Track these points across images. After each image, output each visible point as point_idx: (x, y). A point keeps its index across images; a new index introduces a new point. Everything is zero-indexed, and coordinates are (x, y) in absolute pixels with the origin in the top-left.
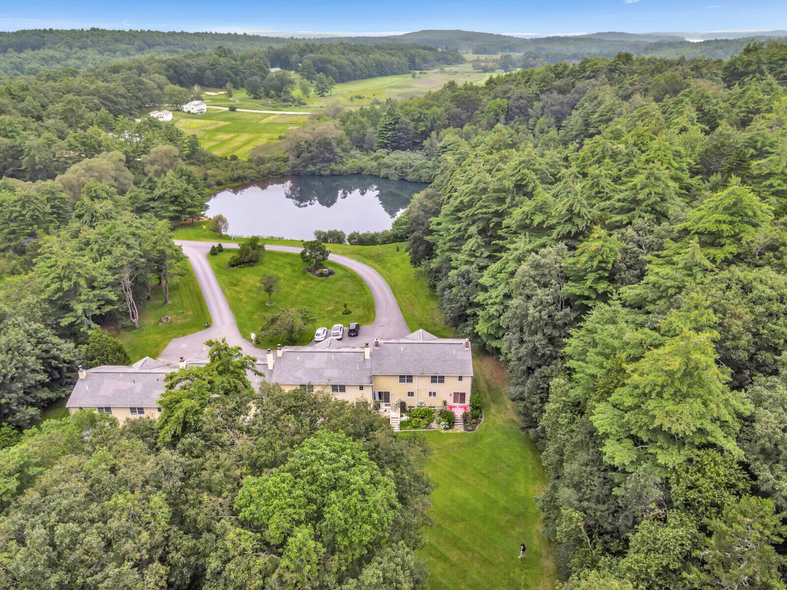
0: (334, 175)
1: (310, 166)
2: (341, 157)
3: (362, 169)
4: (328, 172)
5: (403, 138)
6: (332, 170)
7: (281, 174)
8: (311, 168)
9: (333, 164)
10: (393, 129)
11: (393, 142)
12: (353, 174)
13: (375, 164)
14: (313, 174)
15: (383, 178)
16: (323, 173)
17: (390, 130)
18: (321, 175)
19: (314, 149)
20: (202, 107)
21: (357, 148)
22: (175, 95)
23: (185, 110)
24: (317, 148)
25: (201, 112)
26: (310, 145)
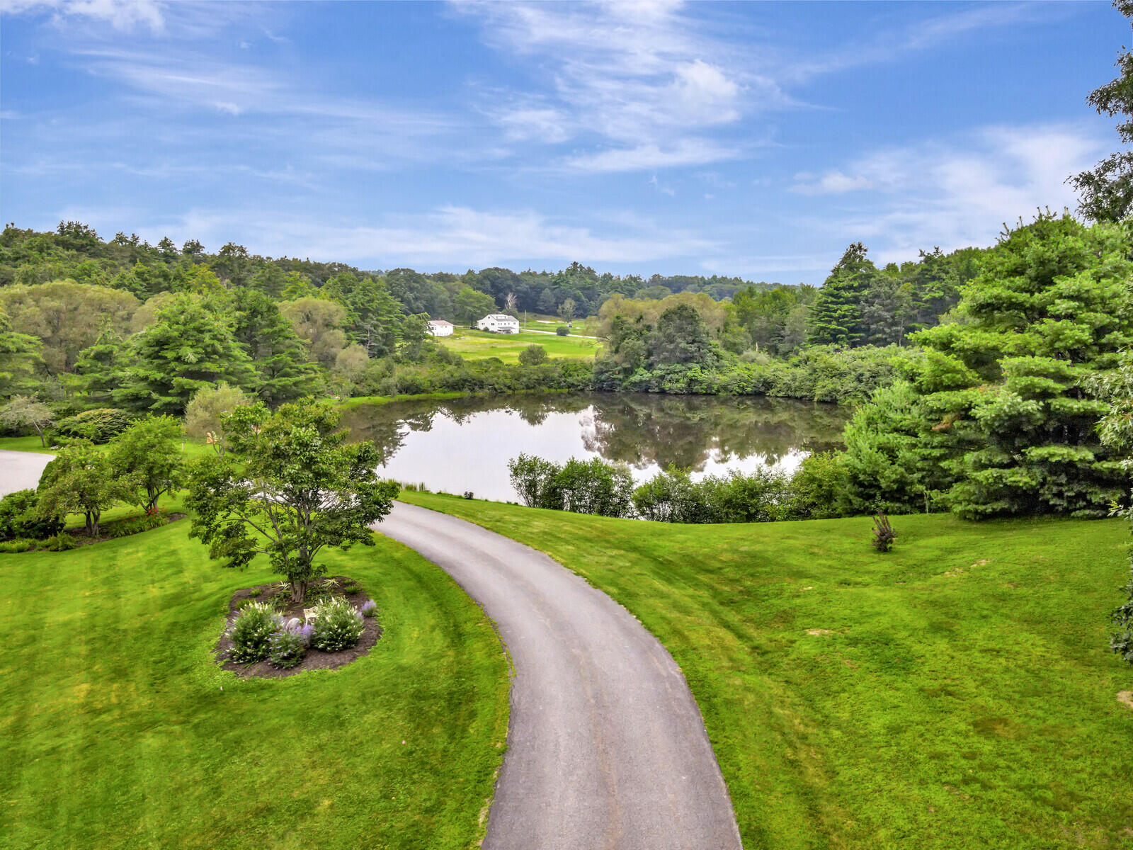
0: (694, 394)
1: (641, 370)
2: (719, 357)
3: (768, 385)
4: (681, 385)
5: (881, 319)
6: (692, 381)
7: (570, 386)
8: (641, 375)
9: (697, 367)
10: (856, 301)
11: (852, 330)
12: (743, 395)
13: (801, 372)
14: (644, 390)
15: (821, 402)
16: (667, 386)
17: (847, 302)
18: (663, 392)
19: (655, 333)
20: (512, 324)
21: (761, 348)
22: (470, 304)
23: (482, 327)
24: (660, 329)
25: (508, 332)
26: (649, 328)
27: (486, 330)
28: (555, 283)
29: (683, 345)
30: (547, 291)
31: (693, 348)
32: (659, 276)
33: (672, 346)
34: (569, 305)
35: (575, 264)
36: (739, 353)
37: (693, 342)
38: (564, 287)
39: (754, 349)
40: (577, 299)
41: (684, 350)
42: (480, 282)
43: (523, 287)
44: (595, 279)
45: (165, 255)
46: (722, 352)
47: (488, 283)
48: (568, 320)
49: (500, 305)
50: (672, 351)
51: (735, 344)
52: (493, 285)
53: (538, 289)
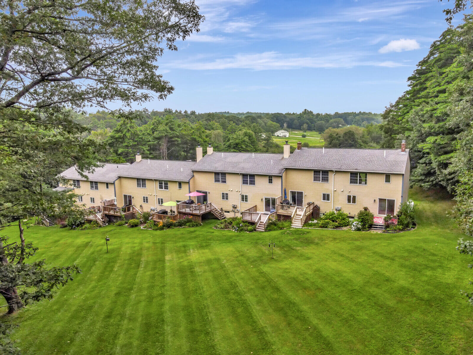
19: (342, 138)
20: (286, 134)
21: (374, 142)
22: (272, 127)
23: (276, 135)
24: (343, 137)
25: (285, 137)
26: (340, 137)
27: (278, 136)
28: (299, 118)
29: (350, 142)
30: (296, 121)
31: (353, 143)
32: (337, 113)
33: (346, 142)
34: (305, 126)
35: (305, 110)
36: (367, 144)
37: (353, 141)
38: (302, 119)
39: (372, 143)
40: (307, 123)
41: (350, 143)
42: (272, 118)
43: (288, 119)
44: (313, 115)
45: (186, 115)
46: (362, 144)
47: (275, 118)
48: (305, 132)
49: (282, 127)
50: (347, 144)
51: (366, 141)
52: (277, 119)
53: (292, 120)
